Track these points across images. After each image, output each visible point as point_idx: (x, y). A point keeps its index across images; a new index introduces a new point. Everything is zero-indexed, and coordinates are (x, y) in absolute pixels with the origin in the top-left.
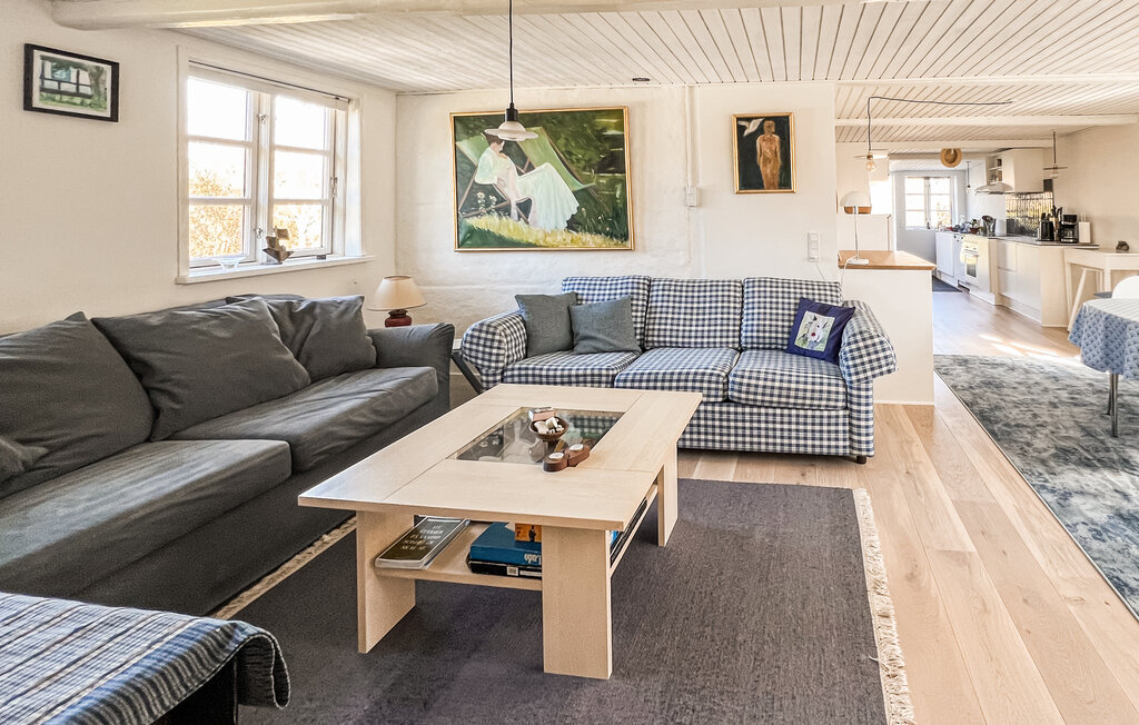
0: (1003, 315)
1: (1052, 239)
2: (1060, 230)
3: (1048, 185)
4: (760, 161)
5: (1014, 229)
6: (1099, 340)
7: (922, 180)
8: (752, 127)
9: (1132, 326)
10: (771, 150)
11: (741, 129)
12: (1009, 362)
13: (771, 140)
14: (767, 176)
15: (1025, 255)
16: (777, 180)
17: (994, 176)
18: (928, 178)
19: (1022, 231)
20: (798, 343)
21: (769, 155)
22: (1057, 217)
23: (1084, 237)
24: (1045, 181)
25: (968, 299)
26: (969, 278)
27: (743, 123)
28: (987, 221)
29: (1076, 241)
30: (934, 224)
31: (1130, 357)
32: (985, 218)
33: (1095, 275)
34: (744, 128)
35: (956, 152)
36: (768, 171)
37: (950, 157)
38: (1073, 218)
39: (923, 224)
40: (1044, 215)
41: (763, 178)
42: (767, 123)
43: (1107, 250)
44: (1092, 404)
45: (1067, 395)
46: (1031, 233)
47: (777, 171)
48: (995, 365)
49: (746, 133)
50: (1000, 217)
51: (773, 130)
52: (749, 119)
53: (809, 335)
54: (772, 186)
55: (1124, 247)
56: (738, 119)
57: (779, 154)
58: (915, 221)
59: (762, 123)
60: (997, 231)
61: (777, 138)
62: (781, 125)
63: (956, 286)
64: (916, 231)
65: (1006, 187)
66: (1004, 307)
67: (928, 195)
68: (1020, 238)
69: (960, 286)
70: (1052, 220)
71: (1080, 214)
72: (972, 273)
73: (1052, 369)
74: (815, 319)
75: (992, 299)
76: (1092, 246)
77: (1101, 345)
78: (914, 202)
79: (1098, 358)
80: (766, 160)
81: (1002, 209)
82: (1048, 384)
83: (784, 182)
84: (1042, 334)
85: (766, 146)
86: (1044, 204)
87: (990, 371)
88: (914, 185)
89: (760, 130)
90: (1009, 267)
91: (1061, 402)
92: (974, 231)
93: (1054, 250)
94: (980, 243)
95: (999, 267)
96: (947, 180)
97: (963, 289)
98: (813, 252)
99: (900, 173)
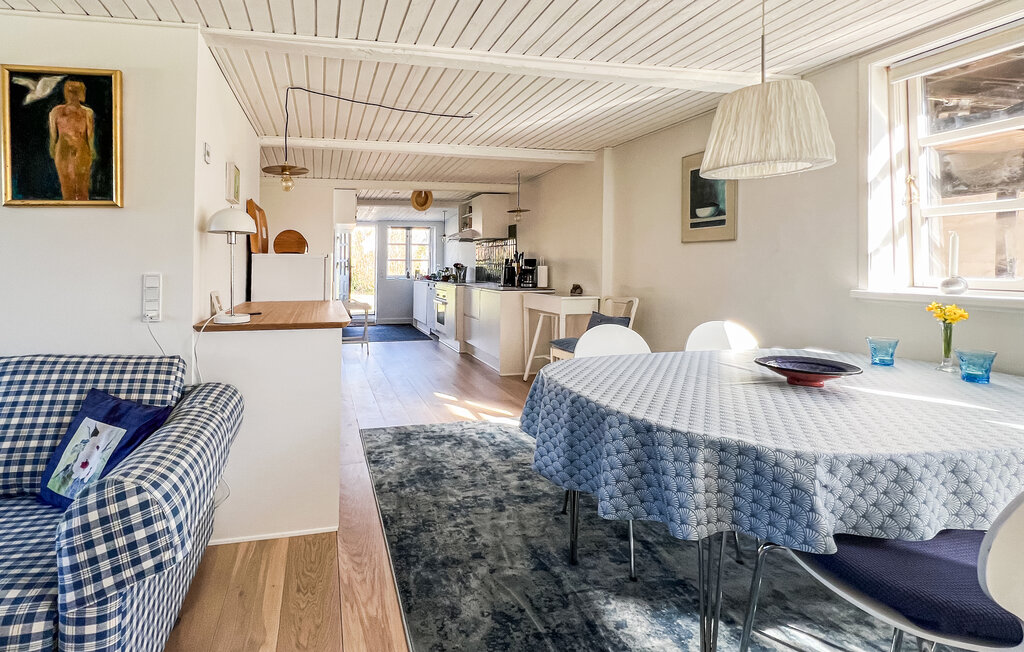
0: (467, 365)
1: (513, 285)
2: (520, 275)
3: (512, 232)
4: (55, 151)
5: (482, 276)
6: (561, 434)
7: (405, 231)
8: (40, 91)
9: (614, 419)
10: (76, 131)
11: (17, 93)
12: (457, 431)
13: (79, 117)
14: (67, 176)
15: (487, 300)
16: (87, 184)
17: (466, 223)
18: (409, 228)
19: (489, 278)
20: (53, 484)
21: (73, 139)
22: (518, 262)
23: (542, 282)
24: (510, 227)
25: (437, 348)
26: (438, 326)
27: (22, 82)
28: (458, 268)
29: (535, 286)
30: (413, 274)
31: (610, 475)
32: (456, 265)
33: (550, 320)
34: (25, 90)
35: (428, 194)
36: (71, 169)
37: (421, 200)
38: (532, 263)
39: (404, 274)
40: (507, 260)
41: (61, 179)
42: (69, 85)
43: (562, 294)
44: (545, 495)
45: (515, 483)
46: (495, 280)
47: (87, 169)
48: (439, 439)
49: (29, 99)
50: (471, 266)
51: (82, 98)
52: (36, 76)
53: (77, 466)
54: (77, 194)
55: (578, 291)
56: (13, 74)
57: (91, 141)
58: (396, 270)
59: (60, 85)
60: (468, 279)
61: (89, 112)
62: (98, 90)
63: (428, 333)
64: (397, 280)
65: (475, 233)
66: (467, 355)
67: (408, 244)
68: (486, 285)
69: (431, 334)
70: (515, 265)
71: (540, 258)
72: (441, 321)
73: (504, 438)
74: (96, 433)
75: (456, 346)
76: (548, 290)
77: (564, 444)
78: (395, 252)
79: (557, 464)
80: (67, 149)
81: (471, 256)
82: (496, 464)
83: (100, 186)
84: (499, 385)
85: (68, 126)
86: (508, 251)
87: (433, 450)
88: (396, 235)
89: (57, 97)
90: (474, 315)
91: (509, 497)
92: (446, 279)
93: (514, 295)
94: (448, 290)
95: (465, 313)
96: (428, 231)
97: (434, 337)
98: (148, 306)
99: (383, 224)
